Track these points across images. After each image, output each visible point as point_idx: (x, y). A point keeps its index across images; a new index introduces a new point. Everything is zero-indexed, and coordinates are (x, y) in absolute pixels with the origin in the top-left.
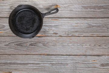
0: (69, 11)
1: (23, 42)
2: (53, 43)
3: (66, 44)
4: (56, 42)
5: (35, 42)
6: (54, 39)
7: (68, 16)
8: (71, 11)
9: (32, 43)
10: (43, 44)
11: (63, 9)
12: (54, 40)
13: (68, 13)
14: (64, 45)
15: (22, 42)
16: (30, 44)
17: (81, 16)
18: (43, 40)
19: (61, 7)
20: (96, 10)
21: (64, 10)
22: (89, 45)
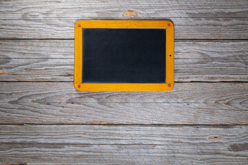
1: (53, 95)
2: (120, 97)
3: (151, 101)
4: (127, 95)
5: (80, 96)
9: (74, 96)
10: (98, 99)
14: (146, 101)
15: (50, 95)
16: (69, 100)
17: (185, 35)
19: (139, 15)
20: (221, 22)
22: (203, 101)
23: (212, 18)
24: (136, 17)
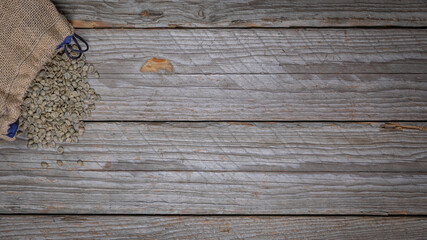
23: (335, 75)
24: (171, 72)
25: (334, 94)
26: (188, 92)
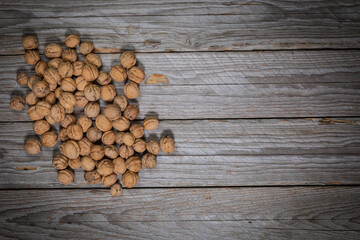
0: (201, 94)
1: (39, 210)
2: (144, 212)
3: (193, 217)
4: (155, 208)
5: (81, 211)
6: (149, 200)
7: (197, 112)
8: (208, 93)
9: (71, 212)
10: (109, 216)
11: (177, 88)
12: (150, 203)
13: (197, 102)
14: (184, 217)
15: (35, 211)
16: (64, 218)
17: (244, 111)
18: (109, 203)
19: (171, 82)
20: (300, 91)
21: (182, 93)
22: (273, 217)
23: (286, 84)
24: (167, 84)
25: (285, 98)
26: (179, 98)
